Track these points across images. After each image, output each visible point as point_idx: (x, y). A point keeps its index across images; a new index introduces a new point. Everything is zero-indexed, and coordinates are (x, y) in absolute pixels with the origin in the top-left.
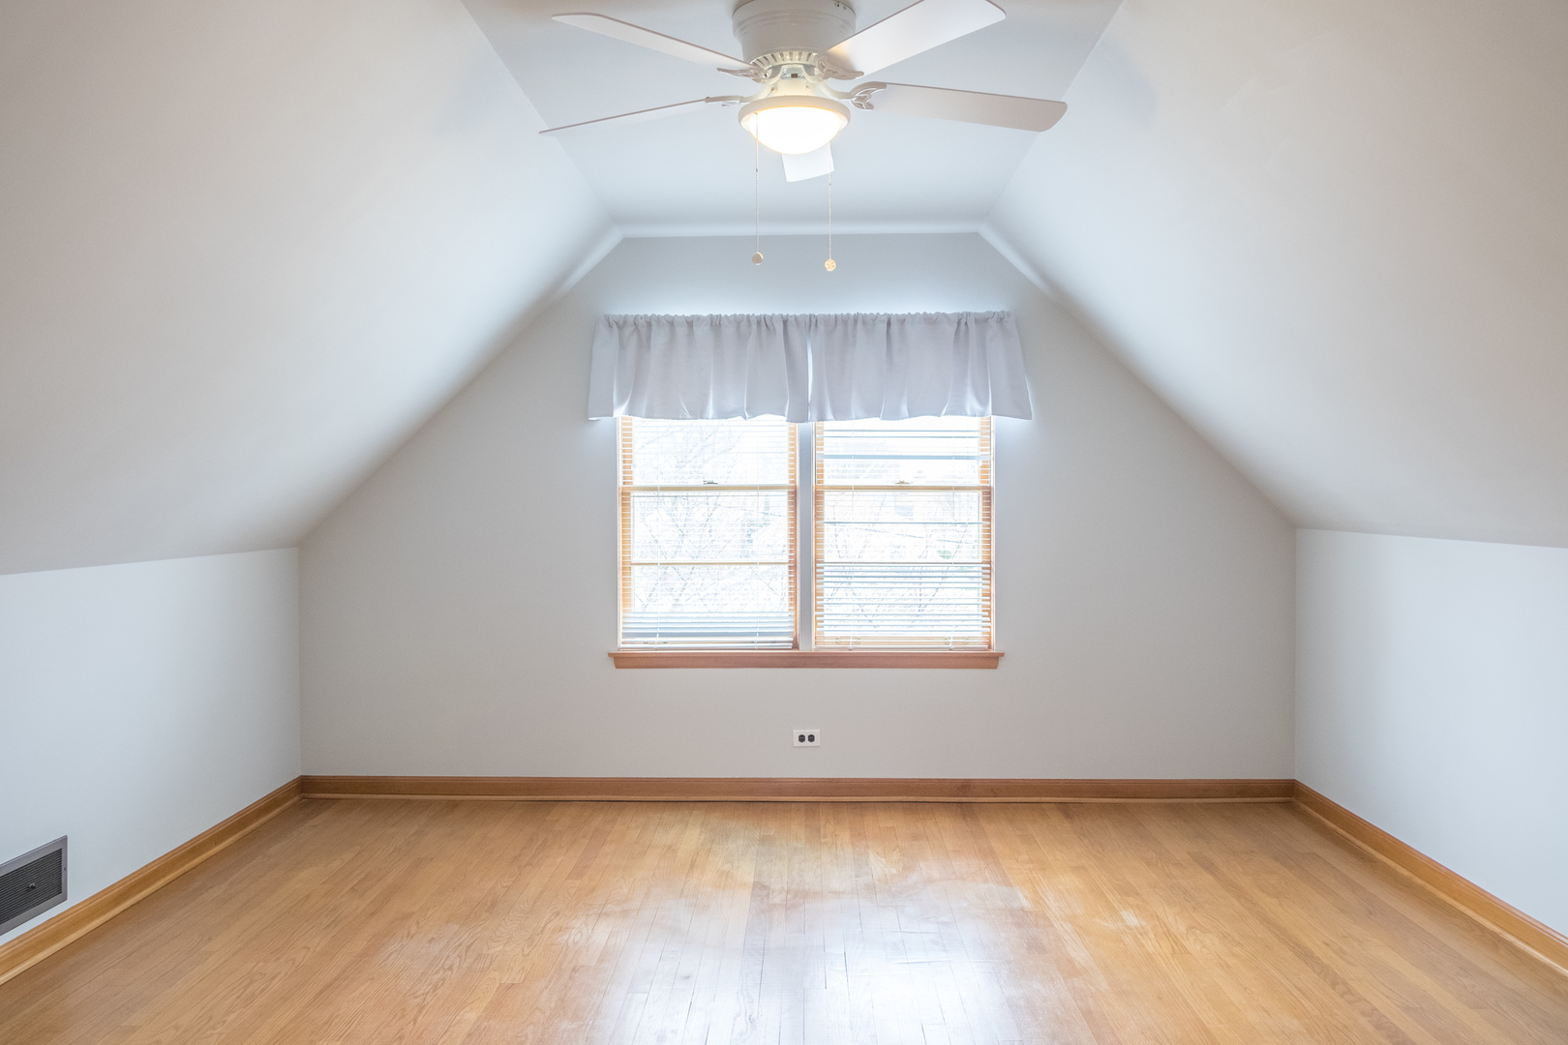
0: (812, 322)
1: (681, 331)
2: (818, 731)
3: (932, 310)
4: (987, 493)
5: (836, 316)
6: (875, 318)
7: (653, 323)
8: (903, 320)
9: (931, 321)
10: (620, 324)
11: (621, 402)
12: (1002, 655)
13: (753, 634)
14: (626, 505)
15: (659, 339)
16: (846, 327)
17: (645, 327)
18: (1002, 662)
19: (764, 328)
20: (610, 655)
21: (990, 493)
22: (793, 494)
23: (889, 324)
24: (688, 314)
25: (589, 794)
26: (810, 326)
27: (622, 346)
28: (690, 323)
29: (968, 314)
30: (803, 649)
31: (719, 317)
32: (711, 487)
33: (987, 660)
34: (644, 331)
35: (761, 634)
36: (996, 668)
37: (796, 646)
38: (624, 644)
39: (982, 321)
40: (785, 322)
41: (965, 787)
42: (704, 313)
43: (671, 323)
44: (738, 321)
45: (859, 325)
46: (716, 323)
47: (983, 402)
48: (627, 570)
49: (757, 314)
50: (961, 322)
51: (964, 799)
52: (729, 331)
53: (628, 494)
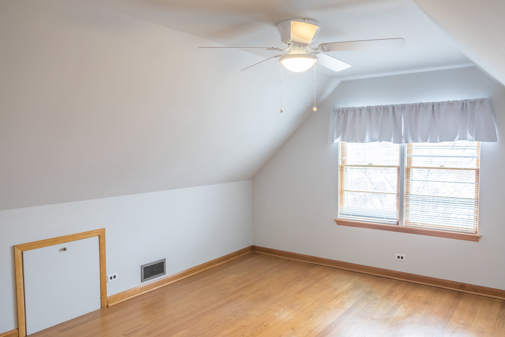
0: (403, 107)
1: (357, 112)
2: (405, 255)
3: (451, 99)
4: (477, 171)
5: (412, 104)
6: (427, 104)
7: (348, 110)
8: (439, 104)
9: (451, 104)
10: (338, 111)
11: (338, 137)
12: (480, 237)
13: (383, 218)
14: (342, 170)
15: (350, 116)
16: (417, 108)
17: (346, 112)
18: (480, 239)
19: (386, 110)
20: (335, 220)
21: (478, 171)
22: (399, 169)
23: (433, 106)
24: (360, 106)
25: (328, 264)
26: (403, 108)
27: (339, 118)
28: (360, 109)
29: (467, 100)
30: (400, 226)
31: (370, 107)
32: (371, 166)
33: (475, 238)
34: (345, 113)
35: (386, 218)
36: (478, 241)
37: (398, 224)
38: (339, 217)
39: (473, 102)
40: (393, 108)
41: (462, 286)
42: (365, 106)
43: (354, 110)
44: (378, 108)
45: (421, 107)
46: (369, 109)
47: (472, 135)
48: (342, 192)
49: (384, 105)
50: (464, 104)
51: (462, 291)
52: (373, 112)
53: (343, 167)
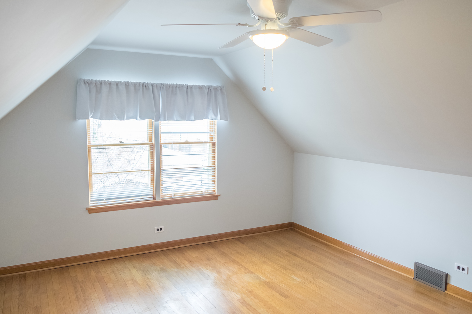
0: (162, 86)
1: (114, 87)
2: (163, 226)
3: (200, 84)
4: (214, 144)
5: (170, 84)
6: (183, 86)
7: (103, 83)
8: (191, 87)
9: (201, 88)
10: (89, 83)
11: (91, 113)
12: (220, 195)
13: (139, 196)
14: (90, 151)
15: (105, 90)
16: (173, 89)
17: (99, 85)
18: (219, 197)
19: (145, 87)
20: (87, 209)
23: (187, 88)
24: (116, 80)
26: (161, 87)
27: (90, 92)
28: (117, 84)
29: (212, 86)
30: (157, 200)
31: (128, 82)
32: (121, 144)
33: (214, 197)
34: (99, 86)
35: (142, 196)
36: (217, 199)
37: (154, 199)
38: (92, 204)
39: (216, 89)
40: (152, 86)
41: (209, 237)
42: (123, 80)
43: (110, 83)
44: (135, 84)
45: (178, 88)
46: (127, 85)
47: (216, 115)
48: (91, 176)
49: (142, 82)
50: (209, 88)
51: (209, 242)
52: (132, 88)
53: (90, 148)
